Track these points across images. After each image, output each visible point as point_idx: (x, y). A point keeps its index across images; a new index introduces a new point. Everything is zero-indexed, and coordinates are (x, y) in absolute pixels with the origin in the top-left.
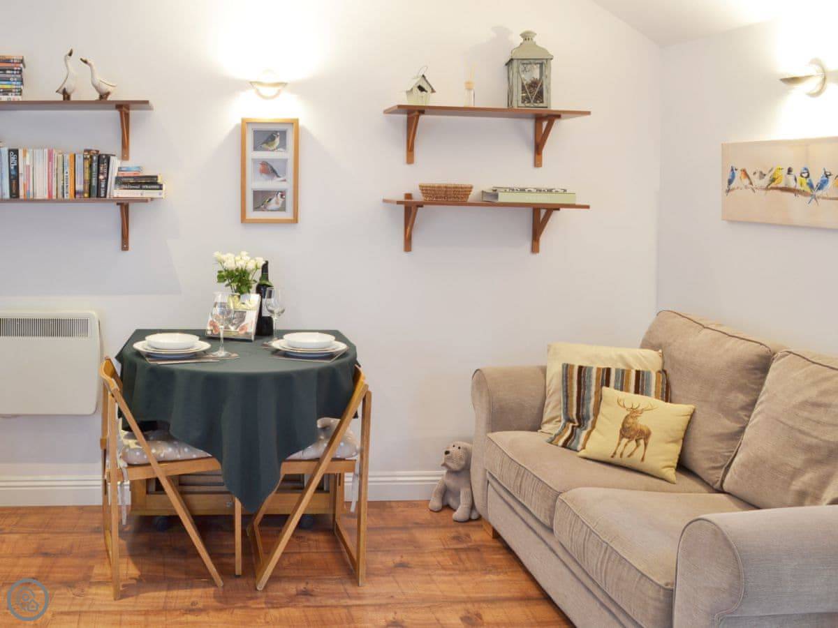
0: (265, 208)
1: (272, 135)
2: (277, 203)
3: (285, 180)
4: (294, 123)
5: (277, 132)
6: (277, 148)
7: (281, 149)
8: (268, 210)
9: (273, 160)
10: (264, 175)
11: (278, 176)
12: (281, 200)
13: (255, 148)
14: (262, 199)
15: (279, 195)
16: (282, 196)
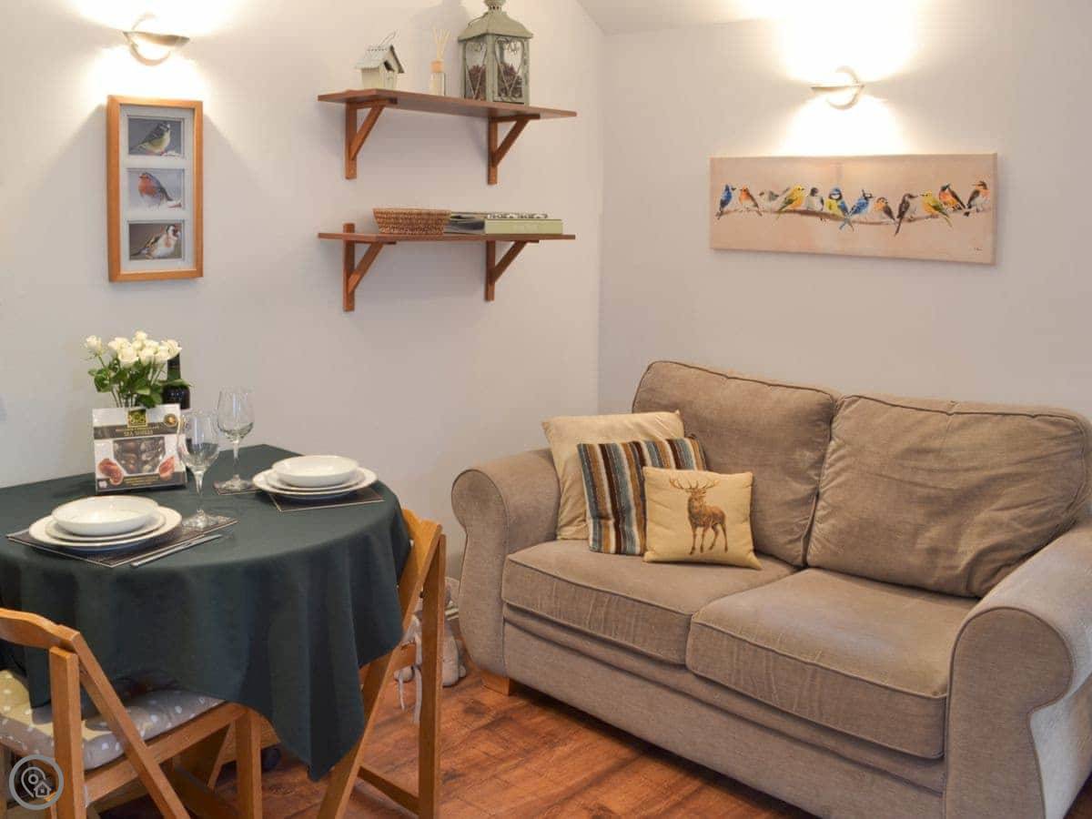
0: (149, 254)
1: (158, 128)
2: (168, 245)
3: (180, 206)
4: (194, 109)
5: (165, 122)
6: (166, 151)
7: (173, 153)
8: (154, 258)
9: (162, 171)
10: (147, 197)
11: (169, 199)
12: (173, 240)
13: (133, 150)
14: (143, 238)
15: (170, 232)
16: (175, 232)
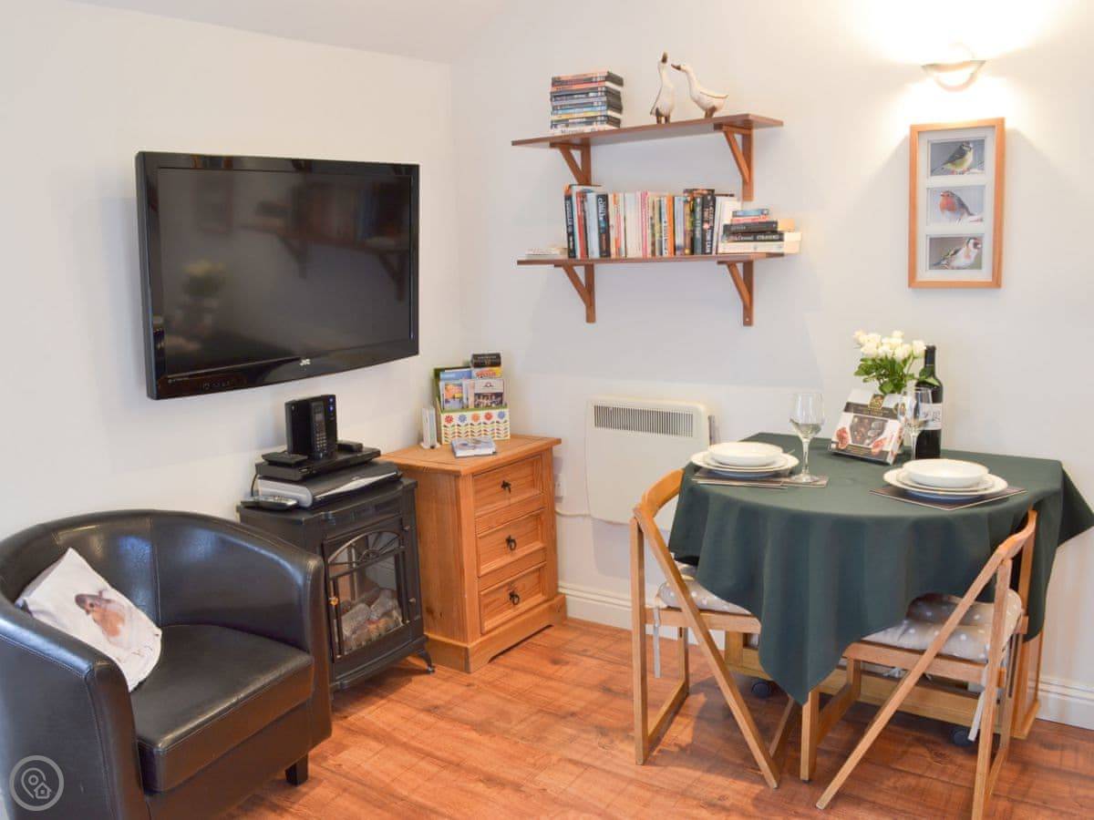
0: (948, 264)
1: (961, 148)
2: (968, 256)
3: (981, 220)
4: (997, 126)
5: (968, 143)
6: (968, 169)
7: (976, 170)
8: (953, 268)
9: (961, 189)
10: (947, 213)
11: (970, 214)
12: (974, 252)
13: (933, 172)
14: (944, 250)
15: (971, 244)
16: (975, 245)
